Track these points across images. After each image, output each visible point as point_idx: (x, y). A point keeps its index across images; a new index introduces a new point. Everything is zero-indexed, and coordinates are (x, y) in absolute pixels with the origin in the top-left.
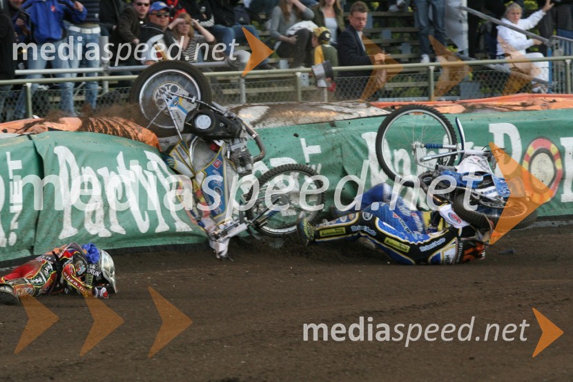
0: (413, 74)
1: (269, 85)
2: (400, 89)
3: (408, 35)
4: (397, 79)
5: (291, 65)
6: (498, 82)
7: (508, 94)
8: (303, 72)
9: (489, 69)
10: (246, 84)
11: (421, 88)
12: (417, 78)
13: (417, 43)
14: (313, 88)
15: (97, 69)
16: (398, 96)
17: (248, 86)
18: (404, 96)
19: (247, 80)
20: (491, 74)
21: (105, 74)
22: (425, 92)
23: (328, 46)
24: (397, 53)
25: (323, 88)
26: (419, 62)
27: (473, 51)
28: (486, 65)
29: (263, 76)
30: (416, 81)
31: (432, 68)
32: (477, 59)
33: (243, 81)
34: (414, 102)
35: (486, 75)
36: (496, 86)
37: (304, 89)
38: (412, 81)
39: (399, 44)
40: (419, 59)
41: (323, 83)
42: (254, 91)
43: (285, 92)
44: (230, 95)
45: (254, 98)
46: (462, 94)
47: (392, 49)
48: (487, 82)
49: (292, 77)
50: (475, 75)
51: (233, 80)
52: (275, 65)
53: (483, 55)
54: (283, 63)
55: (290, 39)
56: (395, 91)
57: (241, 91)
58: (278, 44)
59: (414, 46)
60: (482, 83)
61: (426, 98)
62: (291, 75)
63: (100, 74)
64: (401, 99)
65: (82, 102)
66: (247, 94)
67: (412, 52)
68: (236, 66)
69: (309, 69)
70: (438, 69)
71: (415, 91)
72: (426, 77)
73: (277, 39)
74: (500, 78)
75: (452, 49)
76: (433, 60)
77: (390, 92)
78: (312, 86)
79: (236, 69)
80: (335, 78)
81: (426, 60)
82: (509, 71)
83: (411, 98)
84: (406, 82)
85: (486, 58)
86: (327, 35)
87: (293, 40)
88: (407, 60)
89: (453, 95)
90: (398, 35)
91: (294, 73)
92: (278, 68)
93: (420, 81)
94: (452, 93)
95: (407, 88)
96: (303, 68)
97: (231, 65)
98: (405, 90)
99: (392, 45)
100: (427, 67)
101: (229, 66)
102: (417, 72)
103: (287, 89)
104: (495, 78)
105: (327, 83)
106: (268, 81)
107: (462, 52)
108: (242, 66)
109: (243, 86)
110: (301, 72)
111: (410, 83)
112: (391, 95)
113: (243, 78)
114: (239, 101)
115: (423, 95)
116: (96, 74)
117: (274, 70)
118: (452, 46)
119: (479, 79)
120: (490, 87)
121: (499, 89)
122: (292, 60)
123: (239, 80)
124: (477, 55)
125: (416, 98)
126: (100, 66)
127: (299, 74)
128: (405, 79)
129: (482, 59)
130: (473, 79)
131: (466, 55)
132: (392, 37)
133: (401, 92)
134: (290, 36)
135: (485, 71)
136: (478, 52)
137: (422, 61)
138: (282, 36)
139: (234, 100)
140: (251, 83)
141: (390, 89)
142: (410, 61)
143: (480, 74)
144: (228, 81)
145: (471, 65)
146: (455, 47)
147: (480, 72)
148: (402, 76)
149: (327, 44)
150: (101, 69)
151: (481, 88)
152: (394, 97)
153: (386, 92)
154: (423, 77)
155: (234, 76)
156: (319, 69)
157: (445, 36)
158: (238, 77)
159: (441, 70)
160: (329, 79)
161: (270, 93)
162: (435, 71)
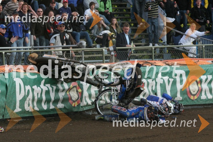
0: (146, 50)
1: (93, 54)
2: (141, 56)
3: (144, 36)
4: (140, 52)
5: (101, 47)
6: (178, 54)
7: (181, 58)
8: (105, 49)
9: (174, 49)
10: (84, 53)
11: (149, 56)
12: (148, 52)
13: (148, 39)
14: (109, 55)
15: (29, 47)
16: (141, 58)
17: (85, 54)
18: (143, 59)
19: (84, 52)
20: (175, 51)
21: (32, 49)
22: (151, 57)
23: (114, 40)
24: (140, 43)
25: (113, 55)
26: (149, 46)
27: (169, 42)
28: (173, 48)
29: (91, 51)
30: (147, 53)
31: (153, 48)
32: (170, 45)
33: (83, 52)
34: (146, 61)
35: (173, 51)
36: (177, 55)
37: (106, 56)
38: (146, 53)
39: (141, 39)
40: (148, 45)
41: (113, 53)
42: (87, 56)
43: (99, 57)
44: (78, 58)
45: (87, 59)
46: (164, 58)
47: (139, 41)
48: (174, 54)
49: (101, 51)
50: (169, 51)
51: (79, 52)
52: (95, 46)
53: (172, 44)
54: (98, 46)
55: (101, 37)
56: (140, 57)
57: (82, 56)
58: (96, 39)
59: (146, 40)
60: (171, 54)
61: (151, 59)
62: (101, 50)
63: (30, 49)
64: (142, 59)
65: (23, 59)
66: (84, 57)
67: (146, 42)
68: (81, 47)
69: (108, 48)
70: (155, 49)
71: (147, 57)
72: (151, 52)
73: (96, 37)
74: (178, 52)
75: (160, 41)
76: (153, 45)
77: (138, 57)
78: (108, 54)
79: (81, 48)
80: (117, 52)
81: (151, 45)
82: (182, 50)
83: (145, 59)
84: (143, 53)
85: (173, 45)
86: (114, 36)
87: (102, 37)
88: (144, 45)
89: (161, 58)
90: (140, 36)
91: (102, 49)
92: (96, 47)
93: (149, 53)
94: (161, 57)
95: (144, 56)
96: (105, 48)
97: (79, 46)
98: (143, 56)
99: (138, 39)
100: (152, 48)
101: (78, 46)
102: (148, 50)
103: (99, 55)
104: (176, 52)
105: (114, 53)
106: (92, 52)
107: (164, 43)
108: (83, 47)
109: (83, 54)
110: (104, 49)
111: (145, 54)
112: (138, 58)
113: (83, 51)
114: (82, 60)
115: (150, 58)
116: (29, 49)
117: (95, 48)
118: (160, 40)
119: (170, 52)
120: (175, 55)
121: (178, 56)
122: (101, 44)
123: (82, 52)
124: (170, 44)
125: (147, 59)
126: (30, 46)
127: (104, 50)
128: (143, 52)
129: (171, 45)
130: (168, 52)
131: (166, 43)
132: (138, 37)
133: (142, 57)
134: (101, 36)
135: (173, 50)
136: (170, 43)
137: (150, 46)
138: (98, 36)
139: (79, 59)
140: (86, 53)
141: (138, 56)
142: (145, 45)
143: (171, 51)
144: (78, 52)
145: (167, 47)
146: (162, 40)
147: (171, 50)
148: (142, 51)
149: (113, 39)
150: (31, 47)
151: (171, 56)
152: (139, 59)
153: (136, 57)
154: (150, 51)
155: (80, 50)
156: (111, 48)
157: (158, 36)
158: (81, 51)
159: (157, 49)
160: (115, 52)
161: (93, 57)
162: (154, 49)
